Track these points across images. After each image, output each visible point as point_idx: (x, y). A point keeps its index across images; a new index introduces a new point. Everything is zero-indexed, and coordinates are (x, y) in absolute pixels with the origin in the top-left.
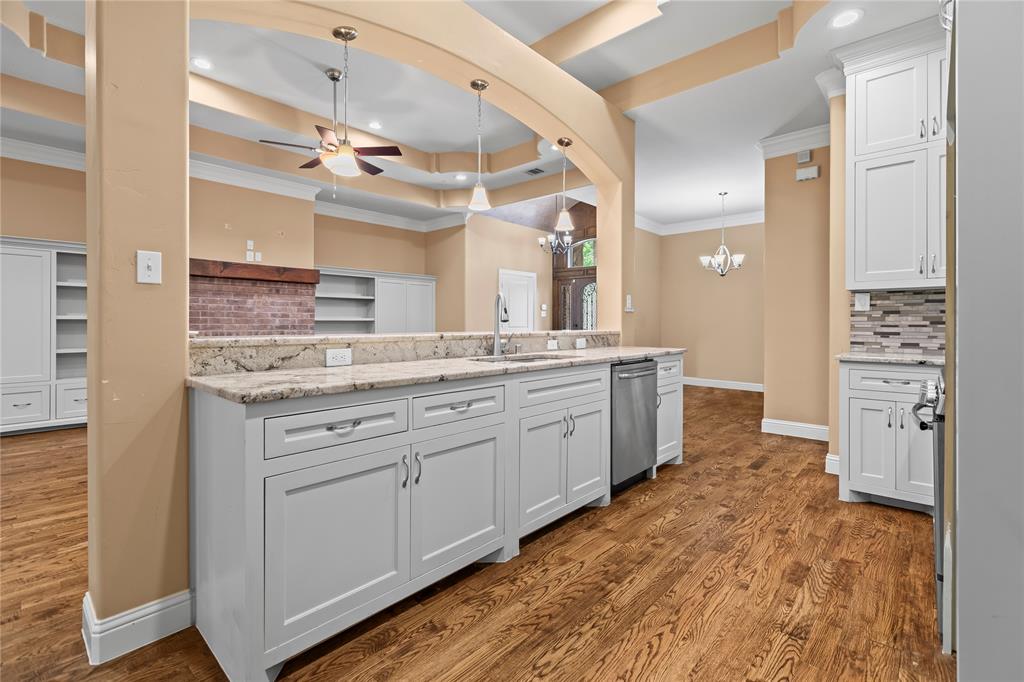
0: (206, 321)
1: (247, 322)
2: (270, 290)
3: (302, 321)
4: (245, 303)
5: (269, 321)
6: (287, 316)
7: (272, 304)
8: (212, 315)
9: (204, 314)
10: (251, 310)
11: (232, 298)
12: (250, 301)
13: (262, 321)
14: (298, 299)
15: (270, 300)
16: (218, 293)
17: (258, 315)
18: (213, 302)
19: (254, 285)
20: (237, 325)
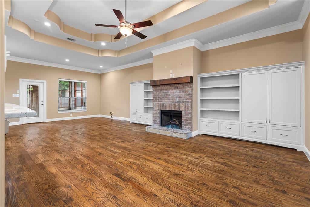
0: (159, 99)
1: (169, 100)
2: (175, 88)
3: (186, 99)
4: (168, 93)
5: (175, 99)
6: (181, 97)
7: (176, 93)
8: (160, 97)
9: (158, 97)
10: (169, 95)
11: (165, 91)
12: (169, 92)
13: (173, 99)
14: (185, 90)
15: (175, 91)
16: (161, 90)
17: (172, 97)
18: (160, 93)
19: (170, 86)
20: (166, 101)
